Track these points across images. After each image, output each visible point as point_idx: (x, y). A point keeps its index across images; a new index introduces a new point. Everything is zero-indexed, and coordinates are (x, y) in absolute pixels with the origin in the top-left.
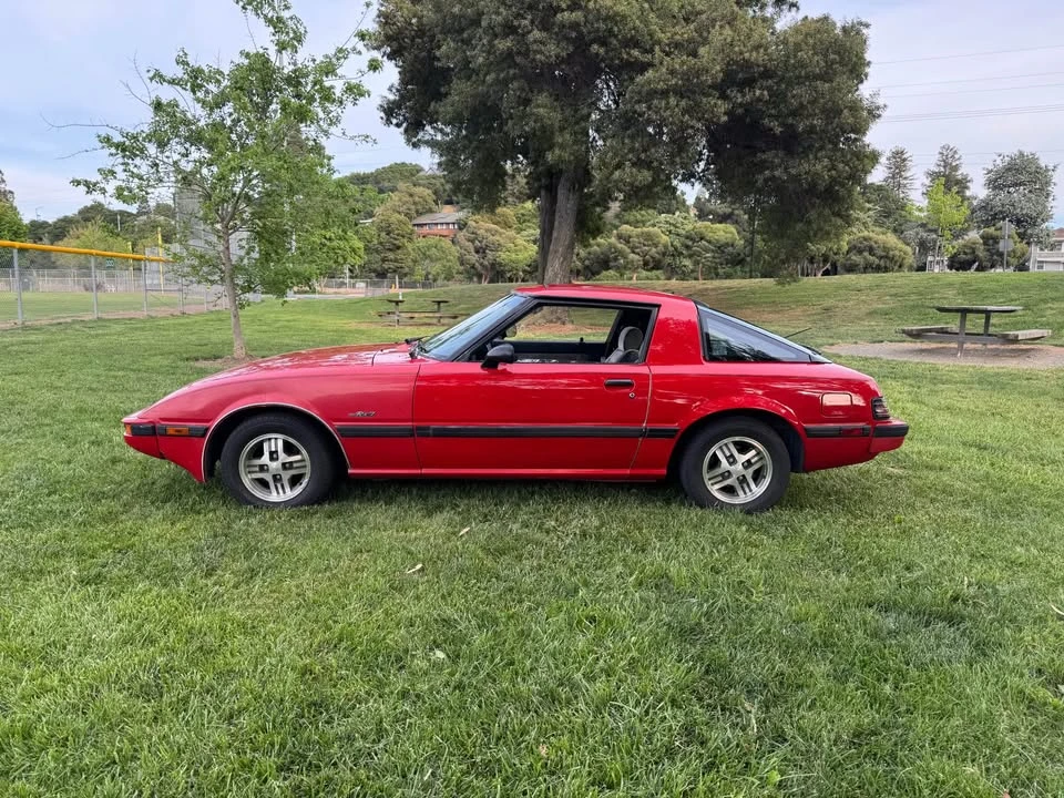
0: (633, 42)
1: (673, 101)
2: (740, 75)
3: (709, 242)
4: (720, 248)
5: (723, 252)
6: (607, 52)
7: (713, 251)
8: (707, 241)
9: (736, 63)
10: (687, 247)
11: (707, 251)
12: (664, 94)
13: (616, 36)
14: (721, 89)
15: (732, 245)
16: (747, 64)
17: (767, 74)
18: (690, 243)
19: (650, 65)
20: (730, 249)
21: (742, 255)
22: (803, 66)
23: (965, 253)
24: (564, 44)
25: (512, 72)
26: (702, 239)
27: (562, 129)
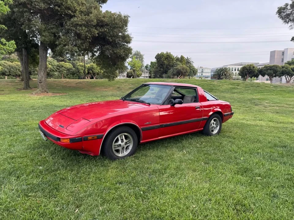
0: (69, 8)
1: (84, 28)
2: (100, 24)
3: (65, 68)
4: (68, 70)
5: (69, 71)
6: (61, 9)
7: (66, 71)
8: (64, 67)
9: (99, 20)
10: (58, 69)
11: (65, 70)
12: (81, 26)
13: (63, 5)
14: (96, 26)
15: (72, 69)
16: (102, 21)
17: (107, 25)
18: (59, 68)
19: (75, 16)
20: (71, 70)
21: (75, 72)
22: (116, 24)
23: (130, 74)
24: (46, 4)
25: (25, 9)
26: (62, 67)
27: (44, 31)
